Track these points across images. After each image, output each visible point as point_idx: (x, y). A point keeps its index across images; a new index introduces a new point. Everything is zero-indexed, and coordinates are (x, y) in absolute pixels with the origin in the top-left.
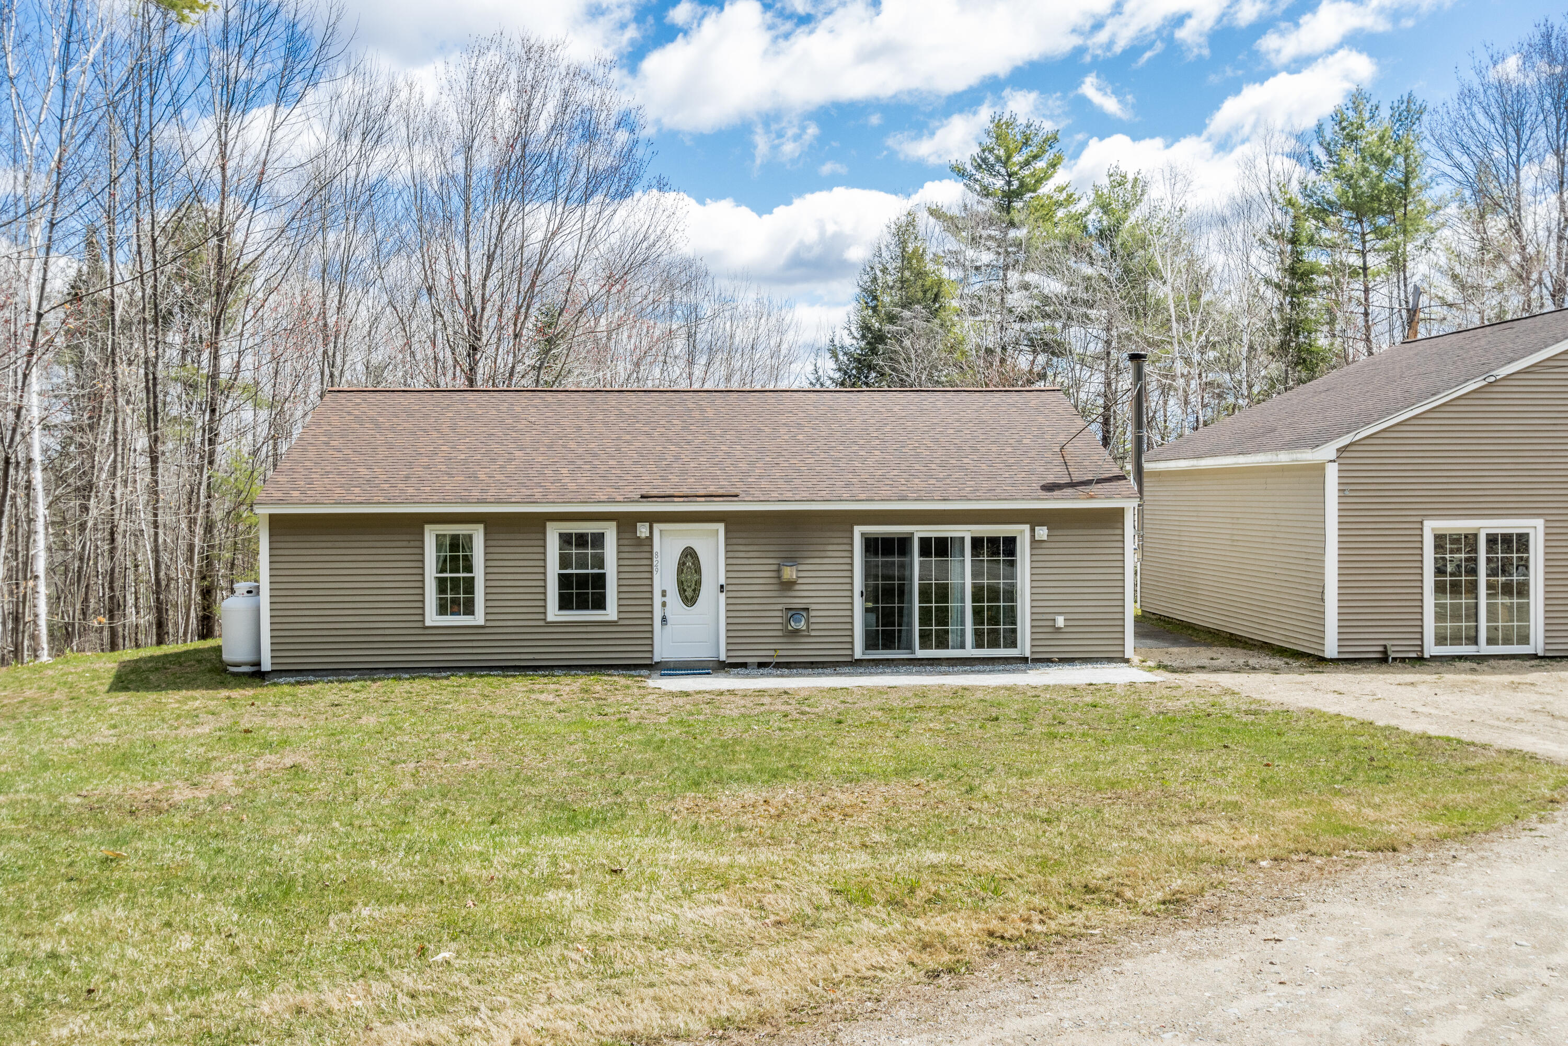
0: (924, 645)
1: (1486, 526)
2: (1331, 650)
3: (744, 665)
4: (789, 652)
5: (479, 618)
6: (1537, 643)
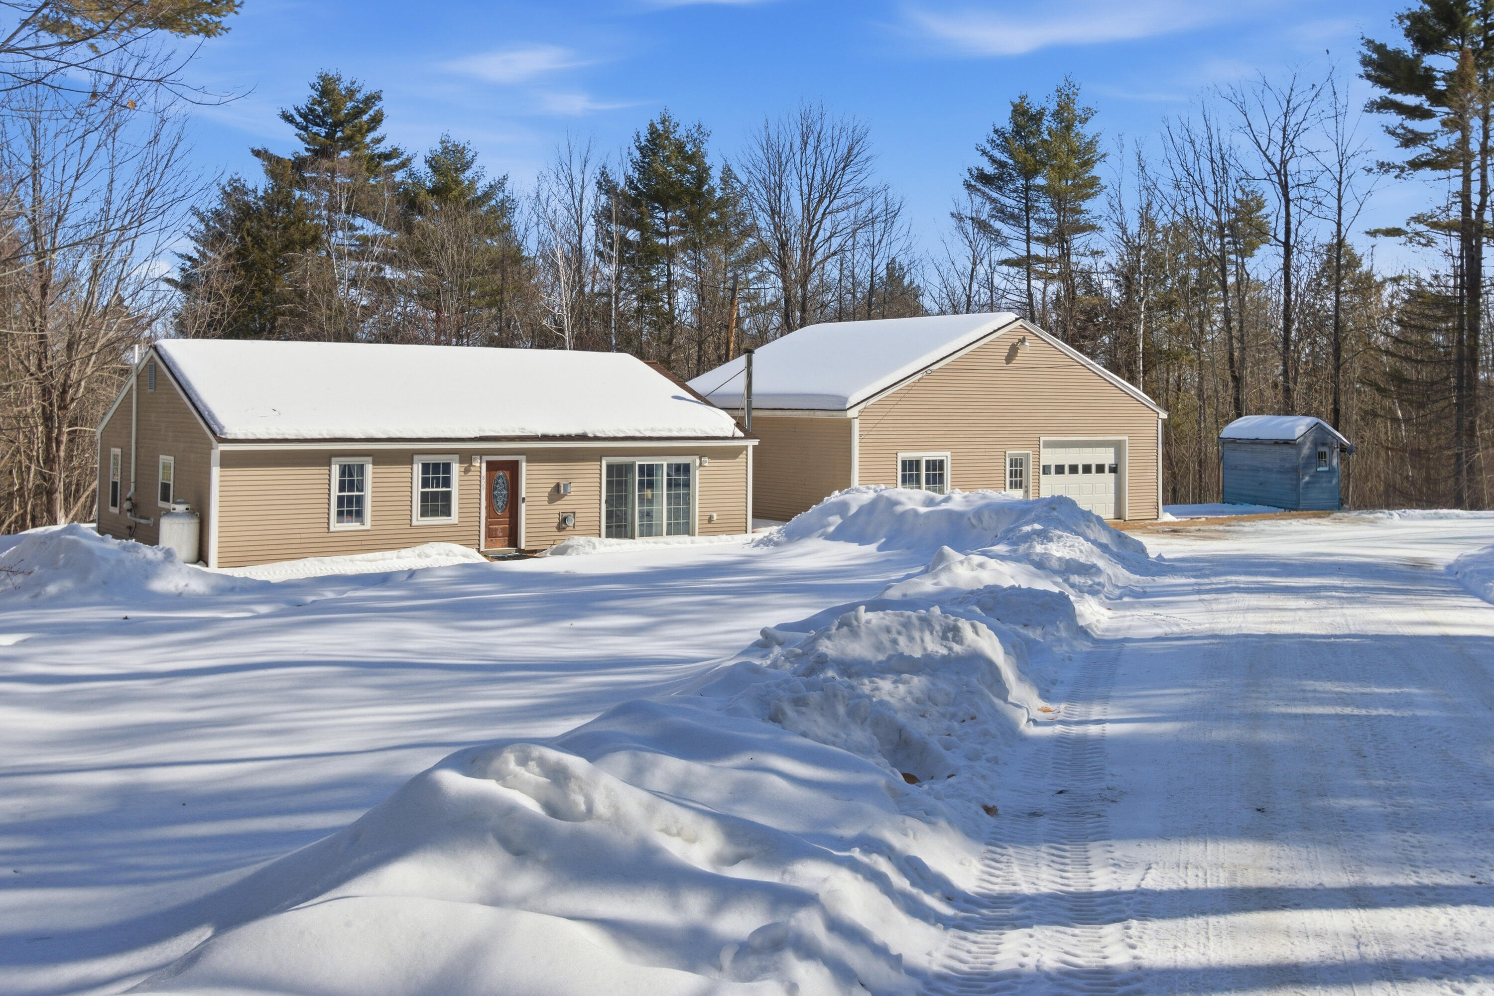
0: (641, 535)
1: (925, 456)
3: (535, 551)
5: (368, 525)
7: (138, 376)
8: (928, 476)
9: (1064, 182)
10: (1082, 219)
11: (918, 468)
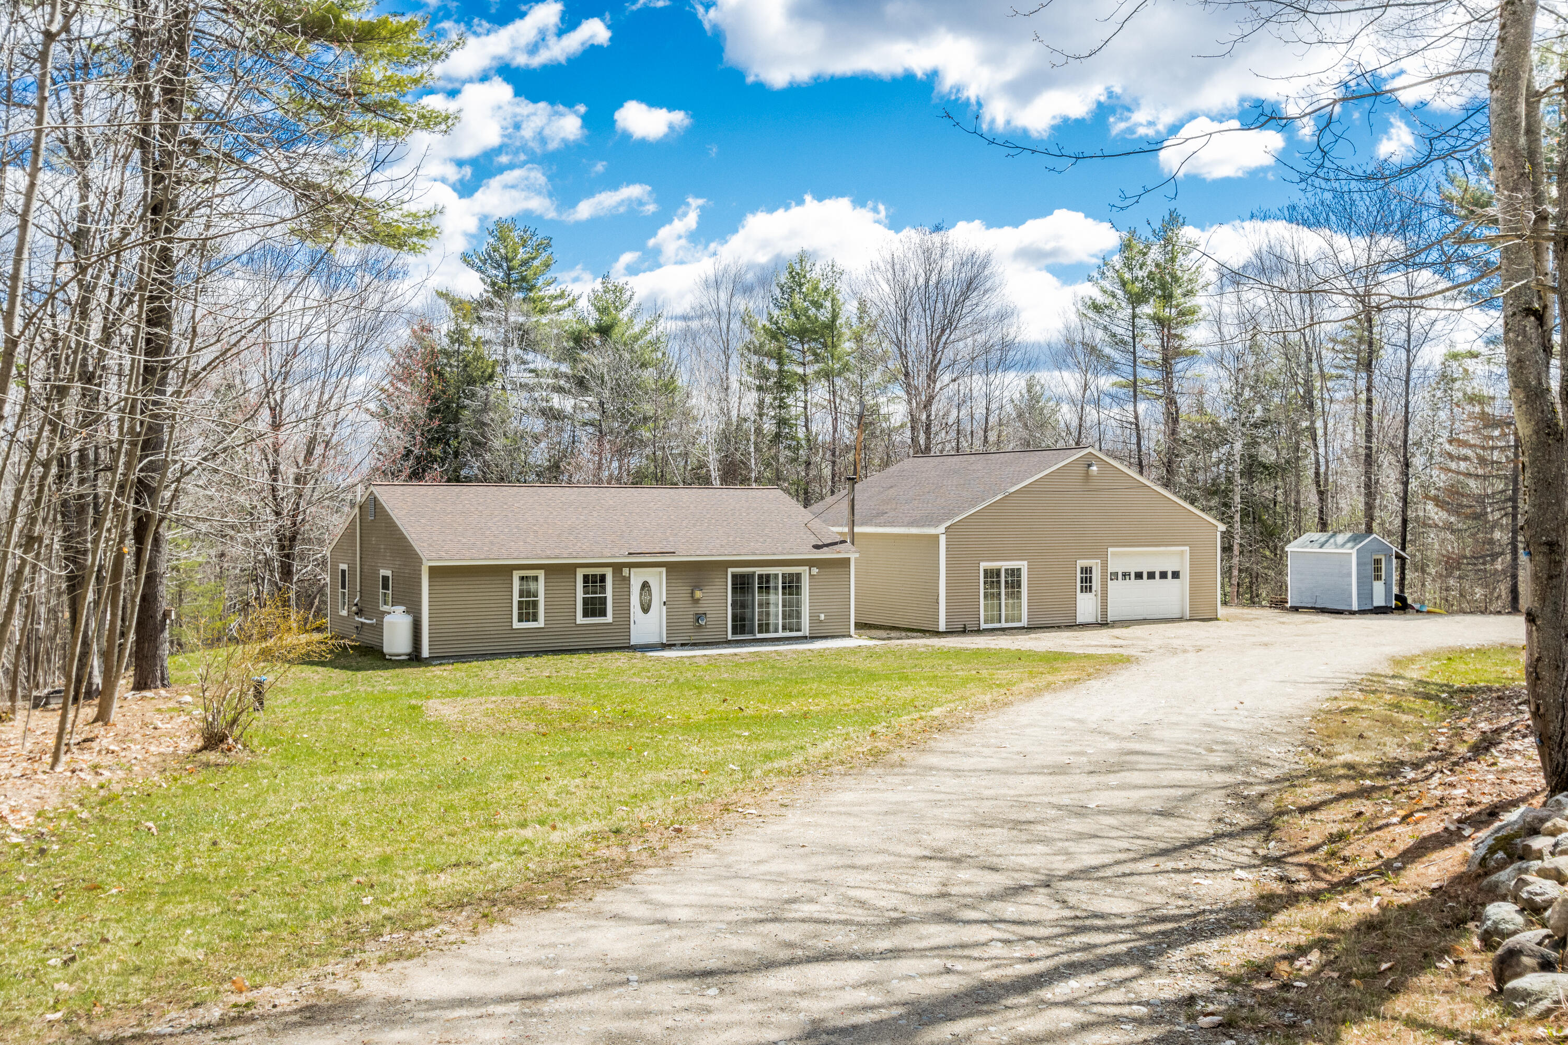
0: (760, 632)
1: (1004, 565)
2: (942, 627)
3: (674, 645)
4: (696, 638)
5: (541, 623)
6: (1024, 622)
7: (361, 507)
8: (1006, 582)
9: (1167, 310)
10: (1185, 345)
11: (998, 575)
